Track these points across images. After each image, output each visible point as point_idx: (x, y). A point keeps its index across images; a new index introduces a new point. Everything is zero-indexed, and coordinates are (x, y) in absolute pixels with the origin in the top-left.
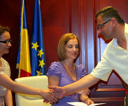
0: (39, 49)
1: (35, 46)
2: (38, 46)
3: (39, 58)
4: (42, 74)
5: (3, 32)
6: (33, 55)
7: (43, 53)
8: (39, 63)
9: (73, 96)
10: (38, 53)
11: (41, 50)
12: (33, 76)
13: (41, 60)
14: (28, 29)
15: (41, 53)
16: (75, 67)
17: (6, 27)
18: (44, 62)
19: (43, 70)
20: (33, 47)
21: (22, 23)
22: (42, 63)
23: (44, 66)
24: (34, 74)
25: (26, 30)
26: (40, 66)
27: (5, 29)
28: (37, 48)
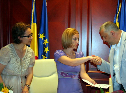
0: (45, 38)
1: (42, 36)
2: (44, 37)
3: (45, 46)
4: (46, 58)
5: (27, 29)
6: (40, 43)
7: (48, 42)
8: (44, 49)
9: (73, 77)
10: (44, 42)
11: (46, 40)
12: (40, 59)
13: (46, 47)
14: (36, 23)
15: (46, 42)
16: (75, 54)
17: (28, 25)
18: (48, 49)
19: (47, 55)
20: (40, 37)
21: (33, 18)
22: (47, 50)
23: (48, 51)
24: (40, 57)
25: (35, 24)
26: (45, 52)
27: (27, 26)
28: (43, 38)
